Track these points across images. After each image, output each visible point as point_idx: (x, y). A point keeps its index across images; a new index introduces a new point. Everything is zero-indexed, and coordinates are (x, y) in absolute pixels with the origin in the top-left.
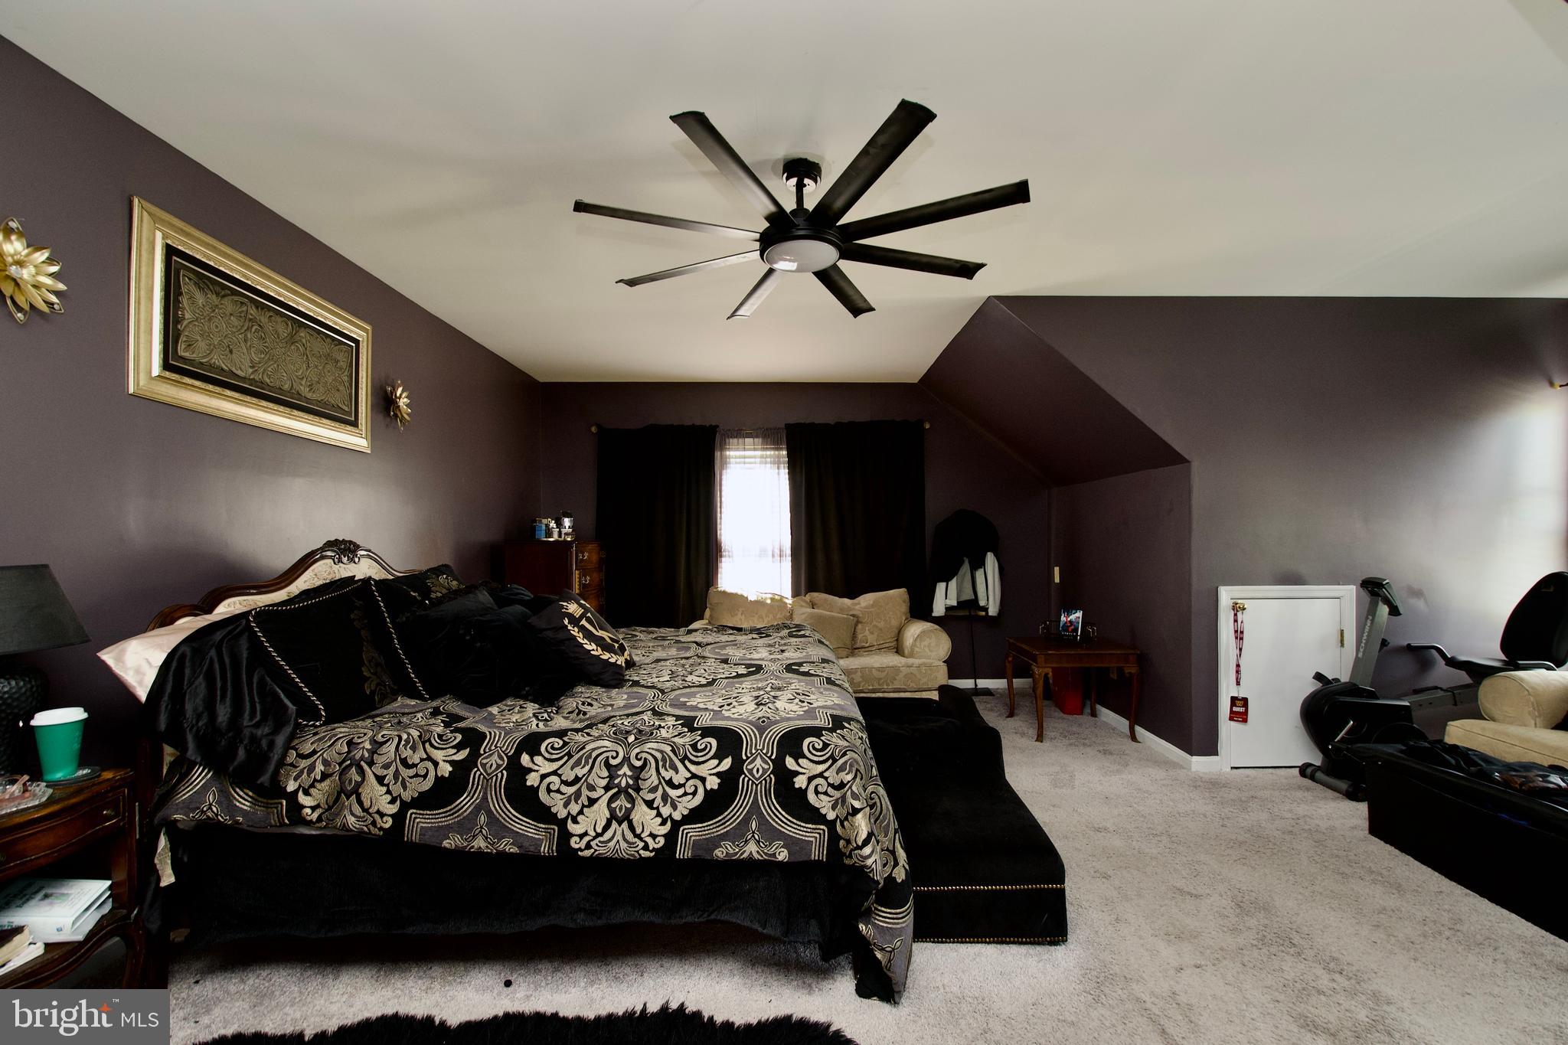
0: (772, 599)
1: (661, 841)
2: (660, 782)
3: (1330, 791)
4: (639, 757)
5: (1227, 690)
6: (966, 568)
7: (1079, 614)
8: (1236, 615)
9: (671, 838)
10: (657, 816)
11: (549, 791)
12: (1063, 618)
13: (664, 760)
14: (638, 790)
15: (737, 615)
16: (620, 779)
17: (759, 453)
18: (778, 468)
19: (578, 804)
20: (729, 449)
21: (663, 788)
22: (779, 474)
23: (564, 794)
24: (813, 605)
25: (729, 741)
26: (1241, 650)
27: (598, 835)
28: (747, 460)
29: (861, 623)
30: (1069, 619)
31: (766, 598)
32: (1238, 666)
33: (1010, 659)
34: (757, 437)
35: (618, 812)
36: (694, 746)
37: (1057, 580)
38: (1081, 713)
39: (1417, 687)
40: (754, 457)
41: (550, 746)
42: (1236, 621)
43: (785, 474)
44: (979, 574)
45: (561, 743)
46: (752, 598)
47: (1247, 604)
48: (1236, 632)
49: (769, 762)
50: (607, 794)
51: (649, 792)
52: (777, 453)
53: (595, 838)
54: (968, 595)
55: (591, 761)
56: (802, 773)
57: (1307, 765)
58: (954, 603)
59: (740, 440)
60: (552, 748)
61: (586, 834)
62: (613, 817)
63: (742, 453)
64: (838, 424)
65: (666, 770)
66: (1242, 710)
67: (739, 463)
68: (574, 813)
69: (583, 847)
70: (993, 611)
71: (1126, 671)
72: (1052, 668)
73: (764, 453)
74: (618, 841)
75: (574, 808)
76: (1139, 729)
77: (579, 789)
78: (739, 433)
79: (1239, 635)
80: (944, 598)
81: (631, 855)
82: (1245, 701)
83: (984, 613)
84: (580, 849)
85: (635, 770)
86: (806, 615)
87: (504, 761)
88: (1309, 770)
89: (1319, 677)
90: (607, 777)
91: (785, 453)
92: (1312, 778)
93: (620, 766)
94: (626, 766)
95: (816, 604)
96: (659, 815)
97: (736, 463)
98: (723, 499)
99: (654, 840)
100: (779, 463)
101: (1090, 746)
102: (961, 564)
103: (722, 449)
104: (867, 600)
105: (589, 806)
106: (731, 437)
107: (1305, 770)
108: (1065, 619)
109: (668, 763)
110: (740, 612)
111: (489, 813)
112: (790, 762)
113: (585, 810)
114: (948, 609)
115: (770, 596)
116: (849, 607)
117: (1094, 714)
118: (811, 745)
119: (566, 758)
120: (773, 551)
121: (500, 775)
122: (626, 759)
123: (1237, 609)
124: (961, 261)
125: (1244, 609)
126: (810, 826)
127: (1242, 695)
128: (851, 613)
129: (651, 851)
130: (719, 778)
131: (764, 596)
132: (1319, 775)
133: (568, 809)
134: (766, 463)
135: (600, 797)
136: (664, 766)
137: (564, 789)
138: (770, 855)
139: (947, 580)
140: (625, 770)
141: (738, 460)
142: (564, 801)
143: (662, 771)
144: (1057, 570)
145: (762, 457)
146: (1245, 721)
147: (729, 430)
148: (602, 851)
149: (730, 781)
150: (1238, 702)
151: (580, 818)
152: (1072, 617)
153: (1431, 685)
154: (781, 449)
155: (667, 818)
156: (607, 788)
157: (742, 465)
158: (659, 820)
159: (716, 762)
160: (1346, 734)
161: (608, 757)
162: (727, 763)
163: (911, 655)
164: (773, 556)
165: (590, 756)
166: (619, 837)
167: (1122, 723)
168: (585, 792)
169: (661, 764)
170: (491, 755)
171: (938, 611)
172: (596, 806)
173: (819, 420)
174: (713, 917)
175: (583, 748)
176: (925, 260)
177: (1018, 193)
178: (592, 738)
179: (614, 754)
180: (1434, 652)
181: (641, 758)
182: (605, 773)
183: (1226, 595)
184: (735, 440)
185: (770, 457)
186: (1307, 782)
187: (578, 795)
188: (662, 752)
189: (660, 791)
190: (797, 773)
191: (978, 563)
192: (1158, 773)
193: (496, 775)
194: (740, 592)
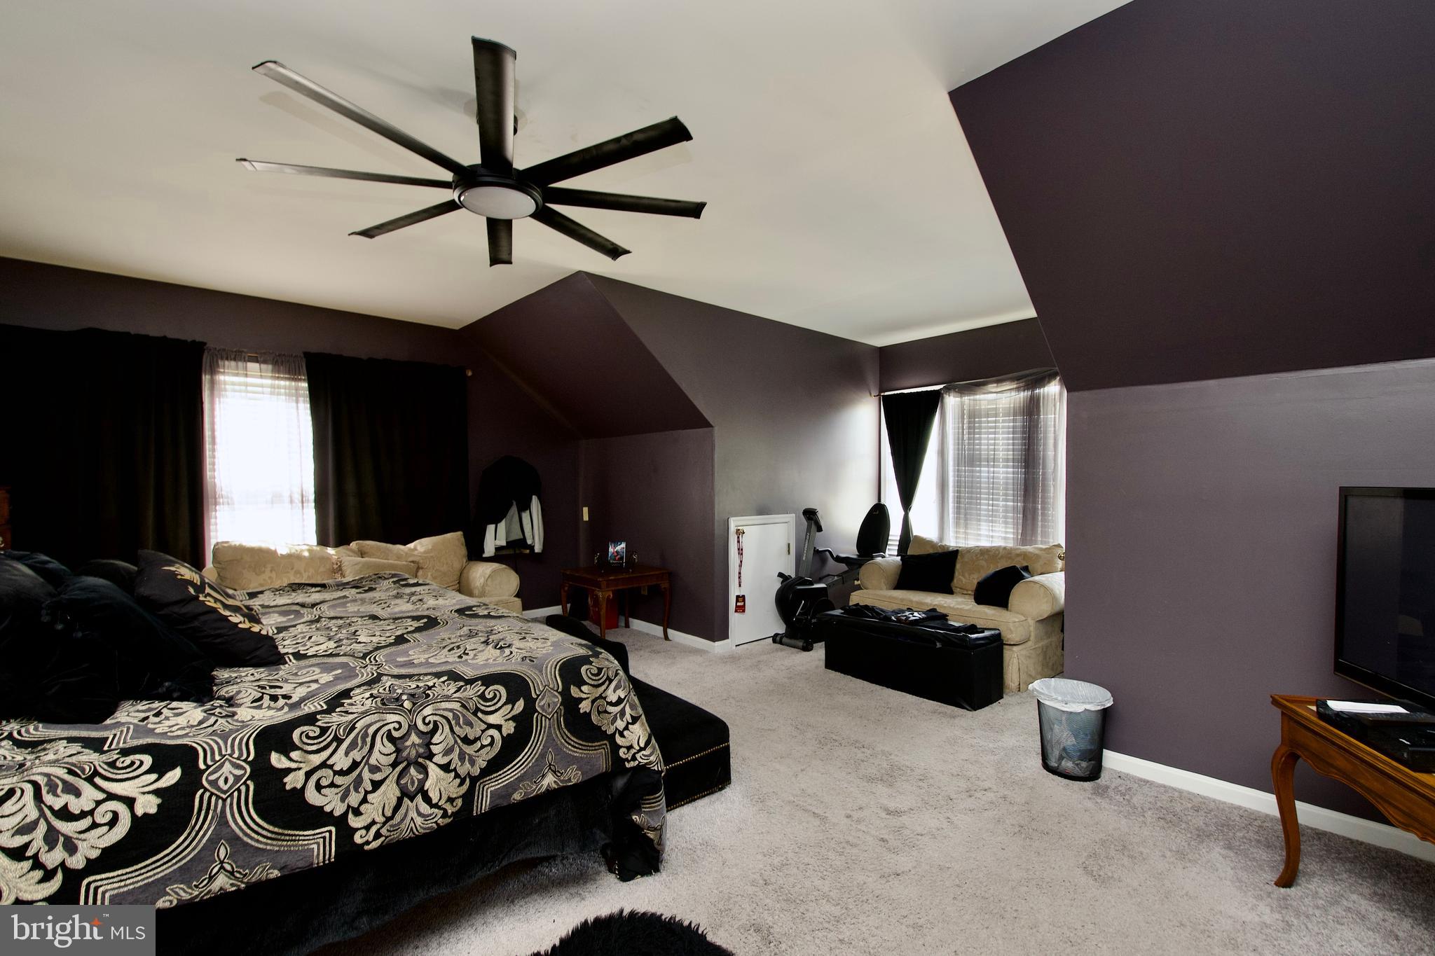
0: (309, 551)
1: (459, 802)
2: (456, 742)
3: (793, 649)
4: (427, 721)
5: (734, 591)
6: (514, 510)
7: (623, 545)
8: (738, 537)
9: (468, 797)
10: (455, 778)
11: (319, 787)
12: (611, 550)
13: (456, 717)
14: (430, 756)
15: (264, 572)
16: (408, 750)
17: (269, 382)
18: (297, 402)
19: (358, 792)
20: (224, 373)
21: (459, 747)
22: (297, 407)
23: (340, 786)
24: (362, 554)
25: (516, 685)
26: (741, 562)
27: (388, 819)
28: (250, 388)
29: (422, 568)
30: (615, 550)
31: (302, 551)
32: (740, 573)
33: (566, 588)
34: (265, 362)
35: (410, 786)
36: (482, 696)
37: (586, 518)
38: (617, 626)
39: (822, 575)
40: (262, 386)
41: (304, 734)
42: (738, 542)
43: (305, 409)
44: (526, 516)
45: (318, 731)
46: (282, 551)
47: (745, 529)
48: (739, 549)
49: (557, 694)
50: (395, 771)
51: (443, 755)
52: (293, 383)
53: (384, 824)
54: (516, 535)
55: (369, 740)
56: (585, 699)
57: (776, 635)
58: (504, 543)
59: (240, 364)
60: (308, 737)
61: (373, 823)
62: (405, 794)
63: (242, 379)
64: (371, 360)
65: (461, 727)
66: (742, 604)
67: (240, 391)
68: (355, 804)
69: (370, 839)
70: (538, 548)
71: (663, 587)
72: (612, 591)
73: (277, 382)
74: (412, 819)
75: (354, 799)
76: (671, 632)
77: (360, 775)
78: (239, 355)
79: (740, 551)
80: (494, 538)
81: (428, 828)
82: (743, 596)
83: (528, 551)
84: (368, 843)
85: (424, 737)
86: (360, 565)
87: (244, 769)
88: (778, 638)
89: (781, 575)
90: (394, 752)
91: (305, 385)
92: (781, 643)
93: (405, 737)
94: (413, 734)
95: (365, 553)
96: (457, 776)
97: (234, 391)
98: (217, 434)
99: (452, 804)
100: (297, 396)
101: (641, 649)
102: (511, 505)
103: (213, 371)
104: (421, 546)
105: (374, 791)
106: (227, 359)
107: (776, 639)
108: (612, 550)
109: (461, 720)
110: (269, 569)
111: (234, 840)
112: (574, 691)
113: (370, 797)
114: (498, 549)
115: (307, 547)
116: (406, 554)
117: (627, 626)
118: (588, 672)
119: (335, 744)
120: (291, 497)
121: (243, 789)
122: (413, 727)
123: (739, 533)
124: (616, 244)
125: (744, 533)
126: (596, 744)
127: (741, 594)
128: (411, 559)
129: (450, 817)
130: (514, 721)
131: (298, 548)
132: (785, 640)
133: (346, 802)
134: (279, 394)
135: (387, 777)
136: (458, 724)
137: (339, 780)
138: (566, 781)
139: (496, 521)
140: (414, 738)
141: (237, 388)
142: (340, 795)
143: (456, 729)
144: (585, 510)
145: (273, 387)
146: (744, 611)
147: (224, 350)
148: (395, 836)
149: (524, 723)
150: (740, 599)
151: (362, 808)
152: (619, 548)
153: (827, 573)
154: (300, 380)
155: (465, 777)
156: (394, 765)
157: (243, 394)
158: (458, 781)
159: (510, 706)
160: (801, 610)
161: (389, 731)
162: (520, 705)
163: (482, 594)
164: (291, 502)
165: (366, 735)
166: (412, 814)
167: (657, 630)
168: (367, 775)
169: (453, 722)
170: (222, 766)
171: (489, 552)
172: (383, 788)
173: (349, 351)
174: (504, 863)
175: (353, 728)
176: (590, 235)
177: (694, 210)
178: (356, 715)
179: (397, 726)
180: (827, 553)
181: (430, 722)
182: (390, 748)
183: (734, 523)
184: (233, 363)
185: (285, 388)
186: (778, 646)
187: (358, 782)
188: (451, 710)
189: (457, 750)
190: (581, 700)
191: (525, 506)
192: (699, 659)
193: (239, 790)
194: (264, 545)
